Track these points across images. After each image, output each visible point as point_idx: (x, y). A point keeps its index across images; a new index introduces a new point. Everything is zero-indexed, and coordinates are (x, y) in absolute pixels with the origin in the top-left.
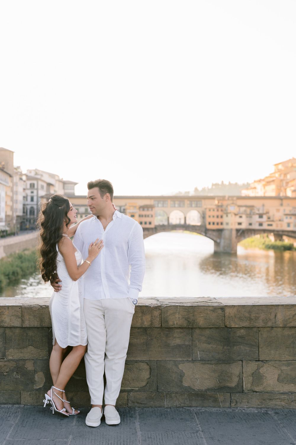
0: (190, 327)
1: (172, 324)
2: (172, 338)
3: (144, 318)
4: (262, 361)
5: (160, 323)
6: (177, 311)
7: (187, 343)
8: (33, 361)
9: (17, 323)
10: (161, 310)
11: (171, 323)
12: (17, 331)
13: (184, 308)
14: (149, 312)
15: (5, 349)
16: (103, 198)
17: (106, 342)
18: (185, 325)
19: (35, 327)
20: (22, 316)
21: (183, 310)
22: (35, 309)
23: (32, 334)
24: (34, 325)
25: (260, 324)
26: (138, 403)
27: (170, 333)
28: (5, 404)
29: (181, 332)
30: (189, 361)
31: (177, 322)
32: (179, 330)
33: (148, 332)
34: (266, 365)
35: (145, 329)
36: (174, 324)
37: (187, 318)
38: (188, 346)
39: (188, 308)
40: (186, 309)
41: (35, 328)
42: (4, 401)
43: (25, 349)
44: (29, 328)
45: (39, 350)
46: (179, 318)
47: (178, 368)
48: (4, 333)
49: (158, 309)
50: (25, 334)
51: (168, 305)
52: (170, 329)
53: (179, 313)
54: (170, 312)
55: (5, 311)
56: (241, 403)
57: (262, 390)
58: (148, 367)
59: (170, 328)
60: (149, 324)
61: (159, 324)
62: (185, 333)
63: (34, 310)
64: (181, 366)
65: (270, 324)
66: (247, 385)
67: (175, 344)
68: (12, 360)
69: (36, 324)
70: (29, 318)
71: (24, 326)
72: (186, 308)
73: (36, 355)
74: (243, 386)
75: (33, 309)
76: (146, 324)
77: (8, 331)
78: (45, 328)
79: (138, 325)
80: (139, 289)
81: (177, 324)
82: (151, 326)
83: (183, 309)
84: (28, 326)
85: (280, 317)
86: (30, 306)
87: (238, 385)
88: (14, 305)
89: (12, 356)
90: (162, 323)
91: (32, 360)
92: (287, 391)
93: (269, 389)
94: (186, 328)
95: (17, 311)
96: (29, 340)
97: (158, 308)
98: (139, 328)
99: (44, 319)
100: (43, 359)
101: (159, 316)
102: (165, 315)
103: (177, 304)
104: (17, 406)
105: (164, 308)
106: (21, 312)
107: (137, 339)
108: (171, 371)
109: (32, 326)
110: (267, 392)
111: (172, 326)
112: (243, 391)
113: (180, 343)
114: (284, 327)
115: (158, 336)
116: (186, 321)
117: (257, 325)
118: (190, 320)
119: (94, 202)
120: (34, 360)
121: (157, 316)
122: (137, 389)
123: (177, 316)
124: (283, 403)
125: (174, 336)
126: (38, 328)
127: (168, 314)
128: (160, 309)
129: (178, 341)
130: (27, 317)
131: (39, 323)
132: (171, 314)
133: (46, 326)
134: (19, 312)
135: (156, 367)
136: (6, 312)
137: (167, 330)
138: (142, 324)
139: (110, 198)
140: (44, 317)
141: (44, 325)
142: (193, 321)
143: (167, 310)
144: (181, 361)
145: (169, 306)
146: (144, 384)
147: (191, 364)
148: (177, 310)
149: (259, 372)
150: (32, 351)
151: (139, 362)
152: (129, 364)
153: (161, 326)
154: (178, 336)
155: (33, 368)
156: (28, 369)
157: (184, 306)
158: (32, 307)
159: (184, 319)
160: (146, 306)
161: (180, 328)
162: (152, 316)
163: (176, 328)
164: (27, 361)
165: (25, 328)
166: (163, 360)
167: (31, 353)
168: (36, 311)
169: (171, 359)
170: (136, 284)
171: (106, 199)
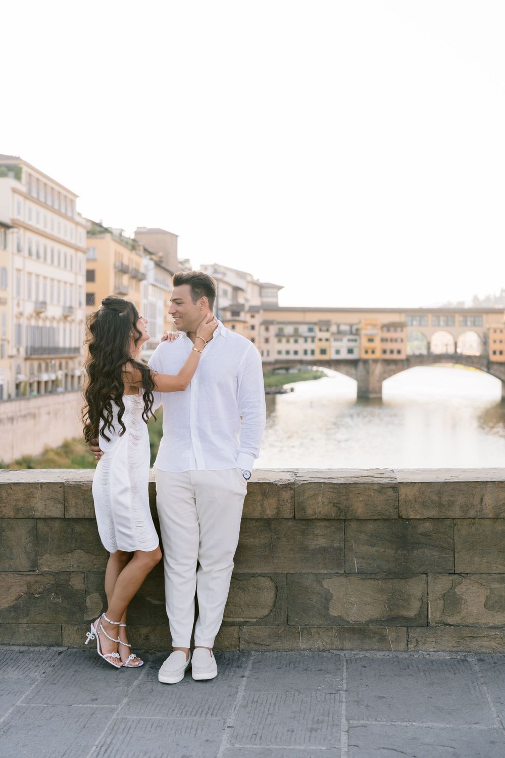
0: (341, 518)
1: (312, 513)
2: (312, 536)
3: (266, 503)
4: (459, 574)
5: (292, 511)
6: (320, 492)
7: (336, 545)
8: (83, 575)
9: (56, 511)
10: (294, 490)
11: (310, 512)
12: (57, 525)
13: (331, 486)
14: (274, 494)
15: (36, 555)
16: (195, 304)
17: (200, 543)
18: (333, 515)
19: (86, 517)
20: (64, 500)
21: (330, 490)
22: (86, 488)
23: (82, 529)
24: (84, 515)
25: (456, 512)
26: (255, 644)
27: (309, 528)
28: (38, 646)
29: (327, 527)
30: (340, 575)
31: (320, 510)
32: (323, 524)
33: (273, 526)
34: (466, 582)
35: (268, 522)
36: (316, 513)
37: (338, 503)
38: (338, 550)
39: (338, 487)
40: (335, 488)
41: (87, 519)
42: (35, 641)
43: (70, 554)
44: (76, 520)
45: (93, 556)
46: (323, 503)
47: (322, 586)
48: (35, 528)
49: (289, 489)
50: (70, 530)
51: (305, 482)
52: (309, 521)
53: (323, 495)
54: (309, 493)
55: (35, 491)
56: (424, 644)
57: (459, 622)
58: (272, 584)
59: (309, 520)
60: (274, 513)
61: (290, 514)
62: (333, 528)
63: (85, 491)
64: (326, 583)
65: (472, 513)
66: (434, 614)
67: (318, 547)
68: (47, 573)
69: (88, 513)
70: (76, 503)
71: (67, 517)
72: (335, 486)
73: (89, 565)
74: (427, 616)
75: (83, 488)
76: (270, 513)
77: (41, 525)
79: (257, 515)
80: (254, 454)
81: (320, 513)
83: (331, 488)
84: (74, 516)
85: (489, 501)
86: (79, 483)
87: (419, 615)
88: (52, 481)
89: (49, 566)
90: (296, 512)
91: (82, 572)
92: (499, 624)
93: (471, 621)
94: (334, 519)
95: (57, 492)
96: (76, 540)
97: (289, 486)
98: (257, 520)
100: (100, 571)
101: (291, 499)
102: (299, 499)
103: (322, 481)
104: (55, 649)
105: (299, 486)
106: (62, 494)
107: (254, 538)
108: (309, 591)
109: (81, 516)
110: (467, 626)
111: (312, 516)
112: (428, 624)
113: (324, 545)
114: (496, 518)
115: (289, 534)
116: (336, 509)
117: (451, 514)
118: (341, 507)
119: (180, 308)
121: (287, 501)
122: (255, 620)
123: (320, 499)
124: (493, 644)
125: (316, 533)
127: (306, 497)
128: (292, 489)
129: (322, 542)
130: (72, 501)
132: (311, 497)
134: (60, 493)
135: (285, 583)
136: (38, 493)
137: (304, 522)
138: (263, 513)
139: (207, 304)
142: (346, 509)
143: (303, 491)
144: (326, 574)
145: (307, 483)
146: (266, 612)
147: (344, 580)
148: (320, 490)
149: (455, 592)
150: (81, 557)
151: (258, 576)
152: (241, 580)
153: (294, 517)
154: (321, 533)
155: (83, 587)
156: (75, 588)
157: (332, 483)
158: (81, 485)
159: (332, 505)
160: (269, 483)
161: (325, 519)
162: (279, 500)
163: (319, 519)
164: (72, 575)
165: (69, 519)
166: (298, 573)
167: (79, 561)
168: (88, 492)
169: (310, 571)
170: (249, 446)
171: (201, 305)
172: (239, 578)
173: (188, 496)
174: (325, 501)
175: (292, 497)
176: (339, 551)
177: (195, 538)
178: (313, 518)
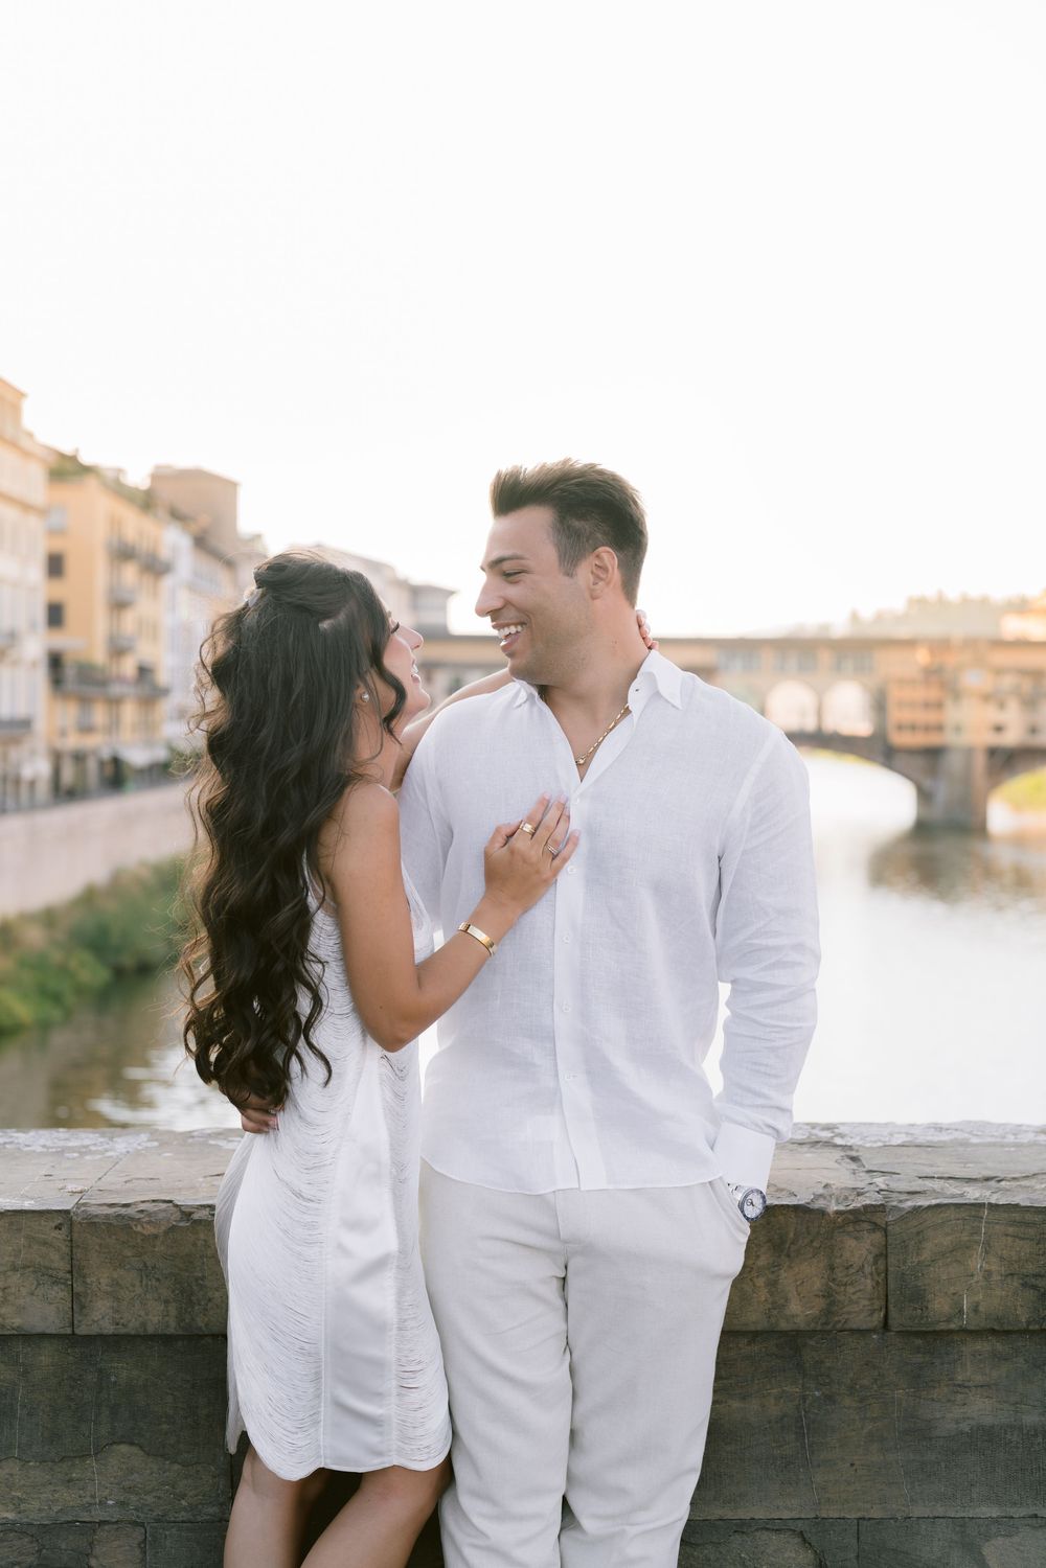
1: (946, 1309)
2: (946, 1390)
3: (786, 1278)
5: (877, 1304)
6: (976, 1238)
7: (1030, 1419)
8: (138, 1534)
9: (42, 1312)
10: (885, 1231)
11: (940, 1305)
12: (45, 1358)
13: (1017, 1216)
14: (815, 1244)
16: (569, 574)
17: (573, 1433)
18: (1023, 1317)
19: (150, 1330)
20: (71, 1272)
21: (1011, 1230)
22: (150, 1230)
23: (135, 1373)
24: (143, 1325)
27: (937, 1362)
29: (997, 1358)
30: (1044, 1523)
31: (976, 1299)
32: (983, 1346)
33: (809, 1357)
35: (793, 1341)
36: (961, 1311)
37: (1036, 1276)
38: (1036, 1435)
39: (1038, 1218)
40: (1027, 1224)
41: (153, 1337)
43: (91, 1462)
44: (115, 1342)
45: (176, 1467)
46: (988, 1274)
47: (982, 1562)
49: (866, 1226)
50: (91, 1378)
51: (926, 1204)
52: (935, 1339)
53: (988, 1246)
54: (938, 1241)
58: (805, 1557)
59: (939, 1334)
60: (815, 1311)
61: (873, 1312)
62: (1022, 1360)
63: (145, 1238)
64: (995, 1552)
67: (965, 1427)
68: (10, 1527)
69: (154, 1314)
70: (115, 1283)
71: (82, 1330)
72: (1028, 1217)
73: (159, 1498)
75: (139, 1229)
76: (800, 1311)
78: (209, 1340)
79: (754, 1318)
80: (773, 1128)
81: (976, 1310)
82: (826, 1323)
83: (1013, 1223)
84: (108, 1328)
86: (123, 1211)
88: (28, 1205)
89: (16, 1506)
90: (891, 1307)
91: (135, 1524)
94: (1025, 1331)
95: (45, 1243)
96: (114, 1411)
97: (867, 1218)
99: (202, 1287)
100: (199, 1518)
101: (875, 1262)
102: (905, 1262)
103: (973, 1194)
105: (902, 1219)
106: (66, 1250)
107: (744, 1398)
109: (132, 1327)
111: (948, 1321)
113: (988, 1420)
115: (865, 1382)
116: (1030, 1294)
119: (513, 592)
120: (142, 1525)
121: (862, 1267)
123: (977, 1263)
125: (960, 1378)
126: (166, 1339)
127: (926, 1255)
128: (876, 1227)
129: (980, 1410)
130: (100, 1276)
131: (173, 1311)
132: (943, 1254)
134: (58, 1250)
135: (852, 1556)
137: (919, 1342)
138: (775, 1312)
139: (616, 575)
140: (203, 1278)
141: (200, 1322)
143: (918, 1233)
144: (996, 1521)
145: (930, 1207)
148: (977, 1232)
150: (131, 1471)
151: (757, 1530)
152: (697, 1545)
153: (886, 1325)
154: (979, 1378)
157: (1017, 1205)
158: (132, 1219)
159: (1016, 1283)
160: (796, 1208)
161: (993, 1332)
162: (832, 1268)
163: (971, 1332)
164: (101, 1534)
165: (89, 1339)
166: (896, 1520)
167: (126, 1484)
168: (158, 1243)
169: (940, 1511)
170: (761, 1101)
171: (591, 577)
172: (692, 1537)
173: (539, 1273)
174: (993, 1268)
175: (876, 1258)
176: (1040, 1440)
177: (556, 1422)
178: (952, 1326)
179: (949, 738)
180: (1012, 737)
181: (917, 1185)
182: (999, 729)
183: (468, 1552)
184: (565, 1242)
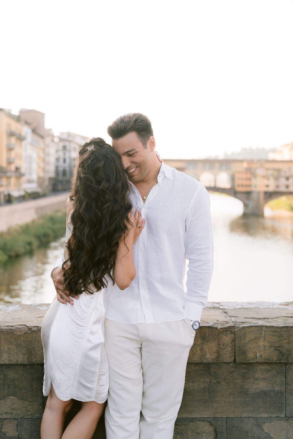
0: (283, 361)
1: (252, 356)
2: (252, 380)
3: (206, 347)
5: (232, 355)
6: (261, 336)
7: (277, 388)
8: (16, 422)
10: (235, 334)
11: (250, 355)
13: (273, 329)
14: (214, 337)
17: (143, 393)
18: (275, 359)
19: (19, 363)
21: (271, 333)
22: (19, 333)
23: (15, 375)
24: (17, 361)
27: (250, 372)
29: (267, 371)
30: (281, 419)
31: (261, 353)
32: (263, 367)
33: (212, 370)
35: (208, 366)
36: (257, 357)
37: (278, 347)
38: (278, 393)
39: (279, 330)
40: (276, 332)
41: (20, 365)
43: (2, 401)
44: (9, 366)
45: (27, 402)
46: (265, 346)
47: (263, 430)
49: (229, 332)
50: (2, 376)
51: (246, 326)
52: (249, 365)
53: (265, 338)
54: (250, 336)
58: (211, 429)
59: (250, 363)
60: (214, 357)
61: (231, 357)
62: (274, 371)
63: (18, 336)
64: (266, 427)
67: (258, 391)
69: (21, 358)
70: (9, 349)
72: (277, 330)
73: (22, 411)
75: (16, 333)
76: (210, 357)
78: (37, 365)
79: (196, 359)
80: (202, 303)
81: (261, 357)
82: (217, 361)
83: (272, 331)
84: (7, 362)
86: (11, 328)
90: (236, 356)
91: (15, 419)
94: (276, 363)
96: (9, 386)
97: (229, 330)
98: (196, 364)
99: (34, 350)
100: (34, 418)
101: (232, 343)
102: (240, 343)
103: (260, 323)
105: (240, 330)
107: (193, 382)
108: (250, 435)
109: (14, 362)
111: (253, 360)
113: (265, 389)
115: (229, 378)
116: (277, 352)
118: (283, 350)
120: (17, 419)
121: (228, 344)
123: (261, 343)
125: (256, 376)
126: (24, 365)
127: (247, 341)
128: (232, 332)
129: (262, 386)
130: (5, 347)
131: (26, 357)
132: (252, 340)
133: (38, 363)
135: (225, 428)
137: (244, 366)
138: (202, 357)
140: (35, 347)
141: (34, 360)
142: (287, 352)
143: (244, 334)
144: (267, 418)
145: (248, 327)
147: (284, 424)
148: (262, 334)
150: (14, 404)
151: (197, 421)
152: (180, 425)
153: (235, 361)
154: (262, 377)
155: (16, 434)
156: (7, 435)
157: (273, 326)
158: (14, 330)
159: (273, 349)
160: (209, 327)
161: (266, 363)
162: (219, 344)
163: (260, 363)
164: (5, 422)
166: (238, 418)
167: (12, 407)
168: (22, 337)
169: (250, 415)
170: (198, 295)
172: (178, 423)
173: (134, 346)
174: (266, 344)
175: (232, 341)
176: (280, 395)
177: (138, 390)
178: (254, 361)
179: (253, 189)
180: (271, 189)
181: (244, 320)
182: (267, 186)
183: (112, 427)
184: (141, 338)
